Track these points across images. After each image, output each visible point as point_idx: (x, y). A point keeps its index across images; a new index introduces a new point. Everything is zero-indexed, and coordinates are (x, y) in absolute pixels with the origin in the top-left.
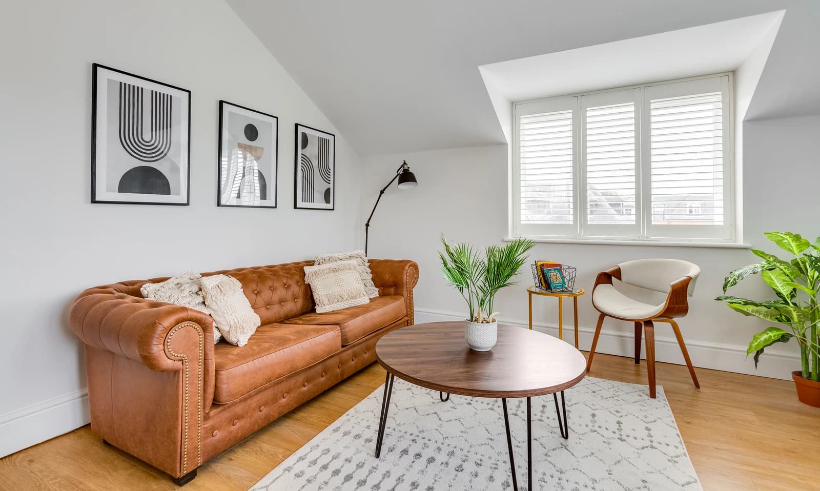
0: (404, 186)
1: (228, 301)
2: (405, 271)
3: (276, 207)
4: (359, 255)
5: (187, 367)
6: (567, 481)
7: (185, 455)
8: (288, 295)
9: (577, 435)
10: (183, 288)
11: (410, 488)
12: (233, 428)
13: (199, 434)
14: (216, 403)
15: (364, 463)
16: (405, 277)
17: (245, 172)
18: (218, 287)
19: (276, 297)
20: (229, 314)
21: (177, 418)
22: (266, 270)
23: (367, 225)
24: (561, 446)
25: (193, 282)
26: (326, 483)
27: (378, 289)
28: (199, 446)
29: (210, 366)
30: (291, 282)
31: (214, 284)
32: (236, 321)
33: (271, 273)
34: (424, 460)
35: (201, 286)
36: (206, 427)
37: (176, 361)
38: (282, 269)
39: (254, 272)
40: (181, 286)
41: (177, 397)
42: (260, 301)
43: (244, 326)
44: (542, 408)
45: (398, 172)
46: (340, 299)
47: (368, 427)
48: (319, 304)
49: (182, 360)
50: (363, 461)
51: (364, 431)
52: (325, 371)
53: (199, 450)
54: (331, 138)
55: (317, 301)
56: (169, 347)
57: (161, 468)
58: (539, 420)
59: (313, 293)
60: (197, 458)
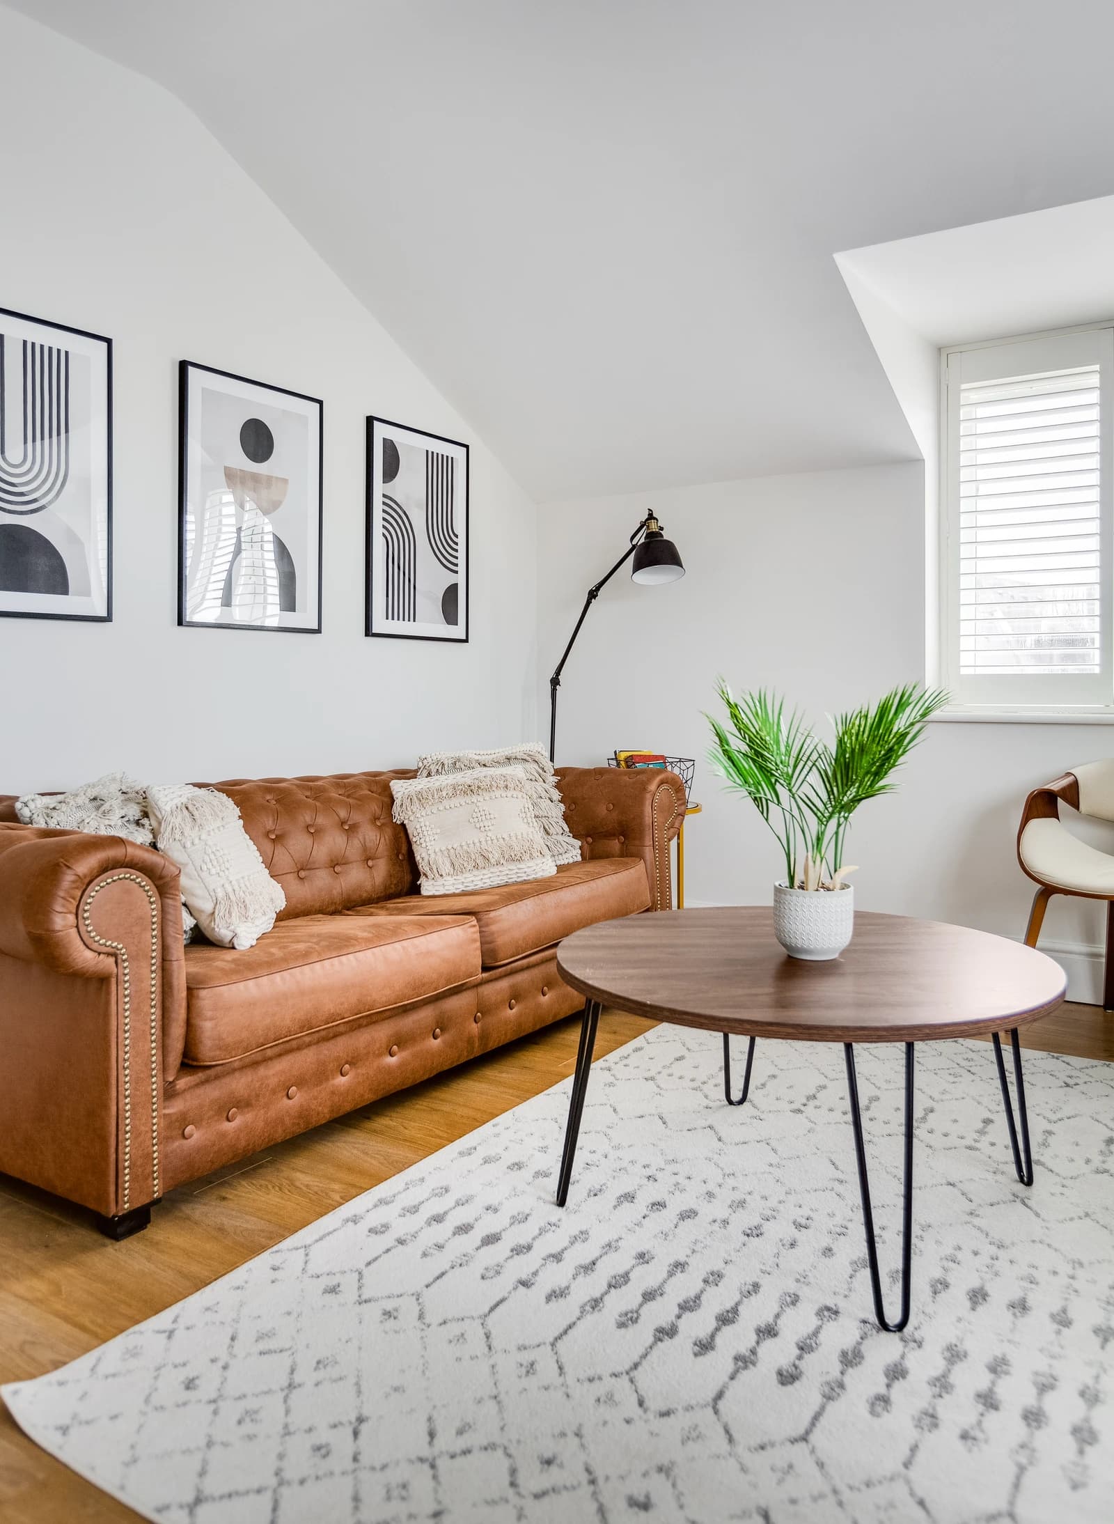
0: (648, 577)
1: (210, 843)
2: (648, 796)
3: (318, 631)
4: (529, 755)
5: (126, 972)
6: (1011, 1262)
7: (125, 1168)
8: (353, 849)
9: (1058, 1179)
10: (106, 807)
11: (634, 1262)
12: (228, 1126)
13: (155, 1128)
14: (190, 1062)
15: (528, 1215)
16: (648, 809)
17: (243, 539)
18: (187, 808)
19: (321, 852)
20: (213, 871)
21: (107, 1083)
22: (298, 786)
23: (555, 682)
24: (1012, 1198)
25: (128, 800)
26: (440, 1247)
27: (579, 843)
28: (155, 1155)
29: (175, 975)
30: (356, 817)
31: (178, 801)
32: (229, 889)
33: (308, 794)
34: (671, 1214)
35: (146, 807)
36: (169, 1114)
37: (102, 956)
38: (338, 785)
39: (268, 790)
40: (102, 805)
41: (106, 1039)
42: (284, 859)
43: (247, 902)
44: (981, 1125)
45: (632, 539)
46: (480, 861)
47: (544, 1149)
48: (429, 873)
49: (115, 955)
50: (527, 1211)
51: (532, 1155)
52: (442, 1025)
53: (155, 1162)
54: (458, 453)
55: (423, 866)
56: (87, 922)
57: (75, 1198)
58: (970, 1148)
59: (415, 847)
60: (151, 1179)
